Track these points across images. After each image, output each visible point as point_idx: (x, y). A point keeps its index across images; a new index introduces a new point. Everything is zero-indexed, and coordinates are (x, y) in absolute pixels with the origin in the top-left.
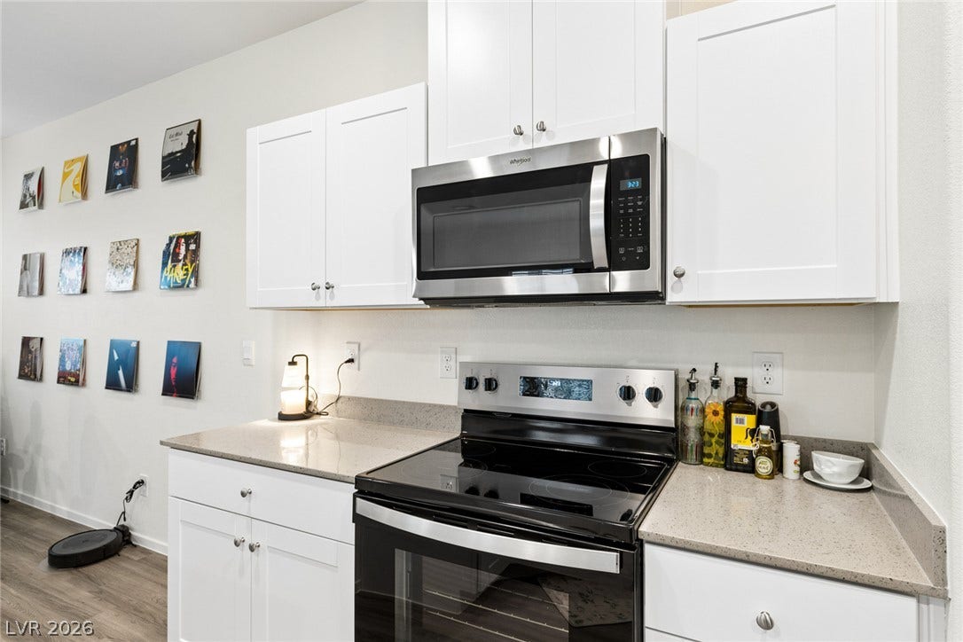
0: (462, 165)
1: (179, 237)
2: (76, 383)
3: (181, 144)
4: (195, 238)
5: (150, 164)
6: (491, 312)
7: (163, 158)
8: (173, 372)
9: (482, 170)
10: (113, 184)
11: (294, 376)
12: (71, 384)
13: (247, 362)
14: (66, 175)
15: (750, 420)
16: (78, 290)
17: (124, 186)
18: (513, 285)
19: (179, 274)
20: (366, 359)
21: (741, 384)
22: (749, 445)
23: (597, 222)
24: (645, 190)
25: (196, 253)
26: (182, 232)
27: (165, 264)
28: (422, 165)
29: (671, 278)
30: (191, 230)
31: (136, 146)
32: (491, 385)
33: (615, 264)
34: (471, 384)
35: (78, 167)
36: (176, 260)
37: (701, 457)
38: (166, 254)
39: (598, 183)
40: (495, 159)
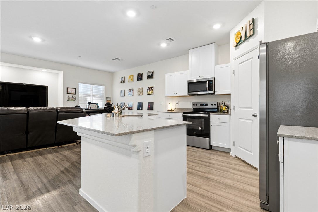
0: (193, 80)
1: (150, 87)
2: (132, 109)
3: (151, 74)
4: (153, 87)
5: (145, 77)
6: (196, 97)
7: (148, 76)
8: (149, 107)
9: (195, 81)
10: (138, 79)
11: (169, 106)
12: (131, 109)
13: (161, 105)
14: (129, 78)
15: (225, 107)
16: (132, 95)
17: (140, 80)
18: (199, 93)
19: (150, 92)
20: (179, 103)
21: (225, 103)
22: (225, 110)
23: (207, 86)
24: (212, 83)
25: (153, 89)
26: (151, 87)
27: (148, 91)
28: (188, 80)
29: (215, 92)
30: (152, 86)
31: (142, 74)
32: (196, 105)
33: (209, 90)
34: (194, 105)
35: (132, 77)
36: (150, 90)
37: (221, 112)
38: (148, 90)
39: (208, 82)
40: (197, 80)
